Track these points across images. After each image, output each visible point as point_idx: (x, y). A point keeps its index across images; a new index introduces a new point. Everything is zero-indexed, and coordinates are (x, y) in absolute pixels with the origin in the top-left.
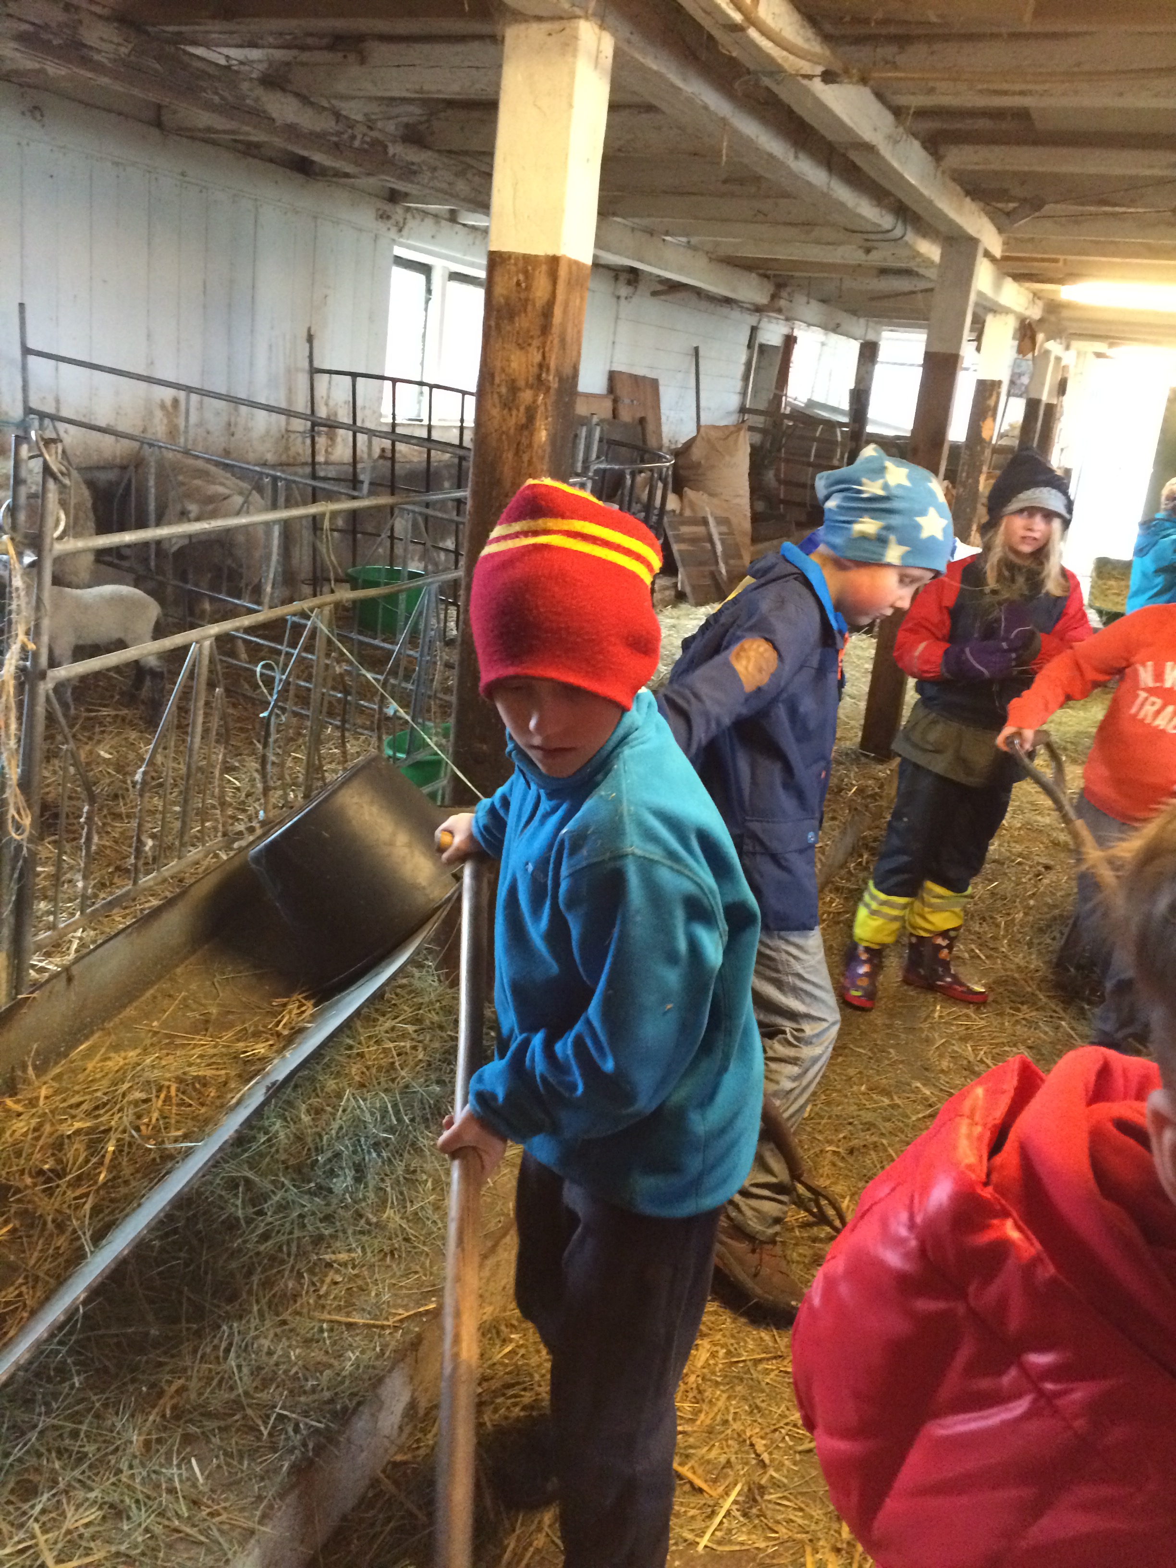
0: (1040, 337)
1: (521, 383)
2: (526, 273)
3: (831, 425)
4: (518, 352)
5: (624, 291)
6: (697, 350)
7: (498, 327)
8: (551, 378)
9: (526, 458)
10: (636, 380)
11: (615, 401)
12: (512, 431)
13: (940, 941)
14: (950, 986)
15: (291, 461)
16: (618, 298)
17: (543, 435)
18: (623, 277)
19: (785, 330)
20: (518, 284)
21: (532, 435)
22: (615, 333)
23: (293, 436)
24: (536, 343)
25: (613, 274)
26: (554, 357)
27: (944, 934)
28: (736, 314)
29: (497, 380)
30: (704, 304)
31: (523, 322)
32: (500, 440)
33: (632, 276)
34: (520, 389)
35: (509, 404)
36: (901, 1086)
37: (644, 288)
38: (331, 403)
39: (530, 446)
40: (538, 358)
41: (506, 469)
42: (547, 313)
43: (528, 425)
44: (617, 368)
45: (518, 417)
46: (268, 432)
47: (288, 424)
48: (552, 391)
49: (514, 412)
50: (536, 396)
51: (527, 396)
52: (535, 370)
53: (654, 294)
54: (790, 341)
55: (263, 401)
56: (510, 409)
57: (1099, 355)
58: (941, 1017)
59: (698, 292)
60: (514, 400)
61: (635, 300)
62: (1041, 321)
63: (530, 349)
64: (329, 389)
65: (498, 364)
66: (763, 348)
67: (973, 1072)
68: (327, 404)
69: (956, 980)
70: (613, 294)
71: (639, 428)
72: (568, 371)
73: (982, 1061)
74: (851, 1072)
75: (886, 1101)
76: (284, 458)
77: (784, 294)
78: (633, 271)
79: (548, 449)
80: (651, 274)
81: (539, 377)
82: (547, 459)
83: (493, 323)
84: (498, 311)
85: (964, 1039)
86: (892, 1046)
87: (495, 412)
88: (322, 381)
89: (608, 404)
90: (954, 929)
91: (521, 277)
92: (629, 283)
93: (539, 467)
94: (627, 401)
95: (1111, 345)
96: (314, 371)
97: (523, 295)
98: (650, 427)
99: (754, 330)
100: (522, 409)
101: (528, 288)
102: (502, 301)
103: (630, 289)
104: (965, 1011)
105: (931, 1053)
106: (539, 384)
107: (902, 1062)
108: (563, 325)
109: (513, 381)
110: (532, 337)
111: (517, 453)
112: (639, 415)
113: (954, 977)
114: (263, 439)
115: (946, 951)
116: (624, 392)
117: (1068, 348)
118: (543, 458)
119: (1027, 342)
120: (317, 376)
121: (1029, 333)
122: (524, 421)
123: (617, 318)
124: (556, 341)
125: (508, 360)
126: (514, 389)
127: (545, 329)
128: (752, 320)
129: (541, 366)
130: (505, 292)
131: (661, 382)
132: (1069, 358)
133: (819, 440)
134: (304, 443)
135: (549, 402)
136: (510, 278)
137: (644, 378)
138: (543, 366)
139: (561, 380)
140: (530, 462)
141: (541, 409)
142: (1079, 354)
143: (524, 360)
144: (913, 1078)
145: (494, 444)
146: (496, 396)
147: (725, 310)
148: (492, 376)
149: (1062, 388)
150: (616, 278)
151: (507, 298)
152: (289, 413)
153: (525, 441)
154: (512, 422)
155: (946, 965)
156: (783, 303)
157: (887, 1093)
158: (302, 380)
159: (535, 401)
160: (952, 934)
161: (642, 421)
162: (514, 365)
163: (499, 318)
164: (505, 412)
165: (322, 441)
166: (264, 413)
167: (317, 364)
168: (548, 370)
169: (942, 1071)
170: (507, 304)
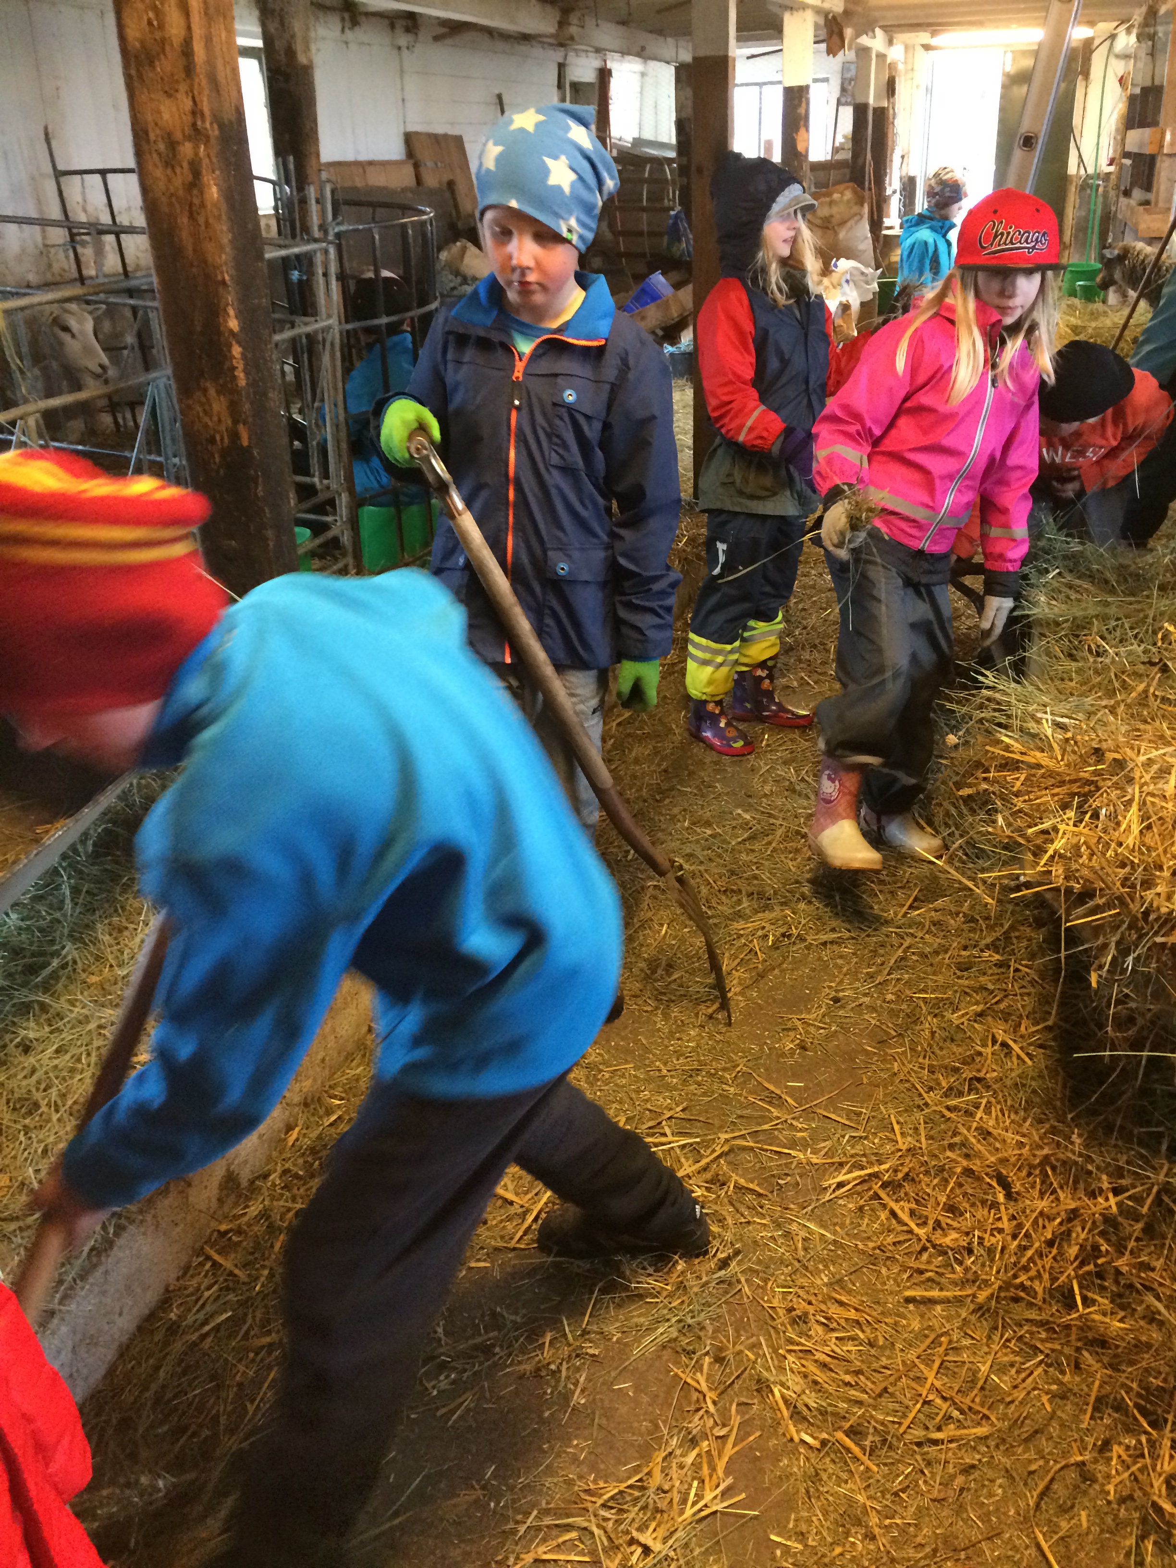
0: (848, 32)
1: (178, 136)
2: (155, 9)
3: (659, 163)
4: (168, 102)
5: (403, 40)
6: (500, 97)
7: (140, 77)
8: (208, 125)
9: (201, 220)
10: (437, 140)
11: (416, 166)
12: (181, 193)
13: (759, 673)
14: (776, 715)
15: (58, 278)
16: (399, 48)
17: (214, 192)
18: (400, 24)
19: (597, 64)
20: (150, 23)
21: (202, 193)
22: (402, 89)
23: (53, 250)
24: (183, 87)
25: (386, 22)
26: (205, 103)
27: (763, 665)
28: (537, 52)
29: (152, 136)
30: (500, 45)
31: (167, 65)
32: (171, 204)
33: (410, 23)
34: (178, 143)
35: (170, 162)
36: (722, 816)
37: (424, 34)
38: (90, 208)
39: (203, 205)
40: (188, 104)
41: (185, 234)
42: (187, 51)
43: (195, 183)
44: (411, 128)
45: (183, 175)
46: (23, 250)
47: (44, 238)
48: (213, 141)
49: (178, 170)
50: (196, 148)
51: (186, 149)
52: (188, 119)
53: (437, 38)
54: (604, 75)
55: (10, 214)
56: (173, 168)
57: (927, 47)
58: (768, 745)
59: (490, 32)
60: (175, 156)
61: (419, 48)
62: (847, 13)
63: (179, 96)
64: (83, 193)
65: (149, 118)
66: (576, 87)
67: (794, 791)
68: (85, 210)
69: (782, 708)
70: (392, 44)
71: (447, 195)
72: (229, 115)
73: (803, 780)
74: (676, 810)
75: (709, 832)
76: (49, 277)
77: (574, 19)
78: (411, 16)
79: (224, 207)
80: (430, 17)
81: (194, 125)
82: (224, 217)
83: (133, 72)
84: (136, 57)
85: (786, 763)
86: (718, 781)
87: (158, 173)
88: (73, 186)
89: (409, 170)
90: (771, 658)
91: (151, 15)
92: (408, 30)
93: (218, 227)
94: (430, 164)
95: (934, 34)
96: (59, 175)
97: (158, 35)
98: (461, 188)
99: (561, 67)
100: (185, 164)
101: (161, 26)
102: (137, 44)
103: (410, 37)
104: (791, 736)
105: (756, 782)
106: (197, 134)
107: (727, 794)
108: (210, 62)
109: (169, 135)
110: (177, 82)
111: (192, 217)
112: (446, 178)
113: (779, 705)
114: (19, 259)
115: (767, 681)
116: (426, 156)
117: (891, 42)
118: (219, 218)
119: (835, 38)
120: (63, 180)
121: (836, 29)
122: (190, 178)
123: (402, 71)
124: (204, 82)
125: (159, 112)
126: (172, 145)
127: (189, 70)
128: (558, 56)
129: (194, 113)
130: (138, 34)
131: (465, 139)
132: (895, 53)
133: (649, 181)
134: (67, 257)
135: (213, 152)
136: (140, 18)
137: (445, 136)
138: (196, 112)
139: (221, 126)
140: (207, 225)
141: (206, 161)
142: (907, 48)
143: (174, 109)
144: (737, 807)
145: (165, 209)
146: (155, 155)
147: (523, 48)
148: (146, 133)
149: (891, 88)
150: (392, 27)
151: (142, 42)
152: (44, 223)
153: (196, 201)
154: (178, 182)
155: (770, 694)
156: (573, 30)
157: (708, 824)
158: (50, 186)
159: (196, 154)
160: (770, 663)
161: (451, 185)
162: (166, 116)
163: (139, 64)
164: (169, 171)
165: (87, 253)
166: (13, 227)
167: (61, 167)
168: (203, 115)
169: (766, 795)
170: (143, 46)
